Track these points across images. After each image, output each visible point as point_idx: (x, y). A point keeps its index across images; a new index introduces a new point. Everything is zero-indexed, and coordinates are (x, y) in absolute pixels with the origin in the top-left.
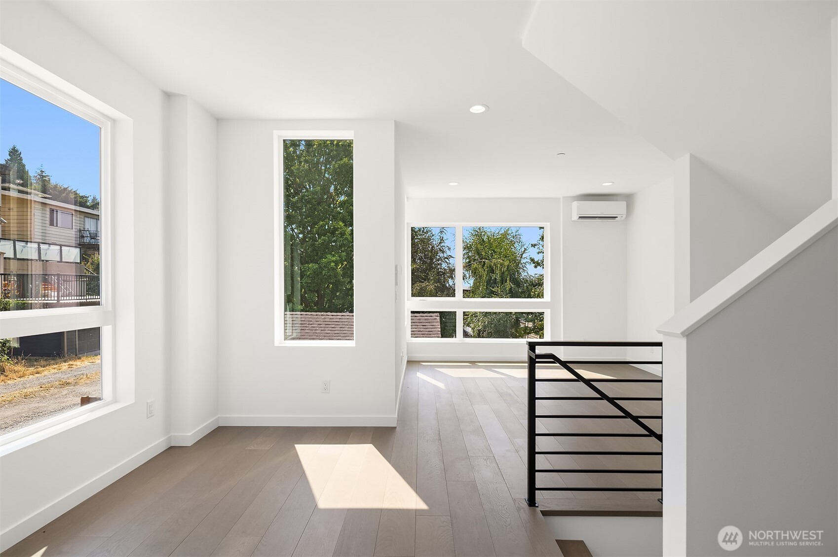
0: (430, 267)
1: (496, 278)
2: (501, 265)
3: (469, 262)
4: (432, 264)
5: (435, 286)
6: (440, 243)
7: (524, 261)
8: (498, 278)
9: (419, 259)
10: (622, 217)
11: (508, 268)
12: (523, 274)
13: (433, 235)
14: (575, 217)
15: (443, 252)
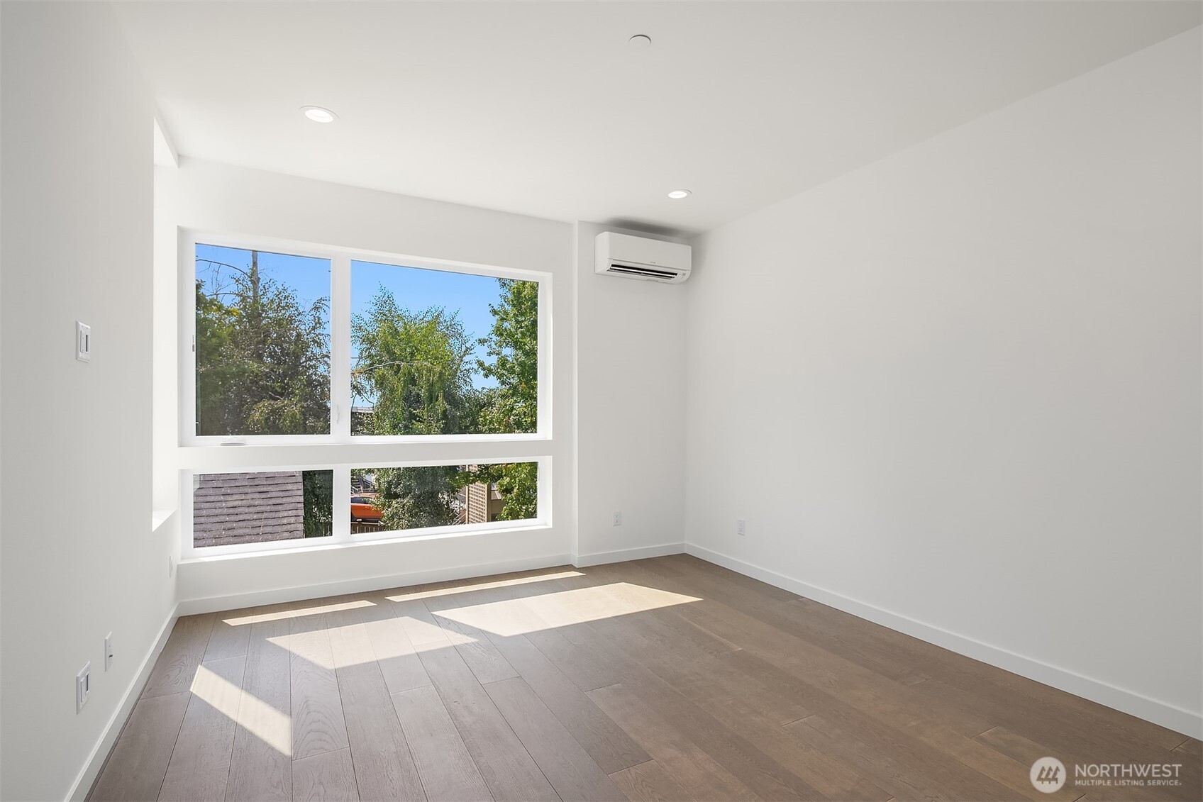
0: (294, 371)
1: (418, 394)
2: (429, 371)
3: (371, 365)
4: (298, 366)
5: (302, 407)
6: (314, 328)
7: (467, 367)
8: (423, 393)
9: (271, 356)
10: (684, 274)
11: (440, 377)
12: (465, 389)
13: (300, 314)
14: (604, 265)
15: (320, 345)
